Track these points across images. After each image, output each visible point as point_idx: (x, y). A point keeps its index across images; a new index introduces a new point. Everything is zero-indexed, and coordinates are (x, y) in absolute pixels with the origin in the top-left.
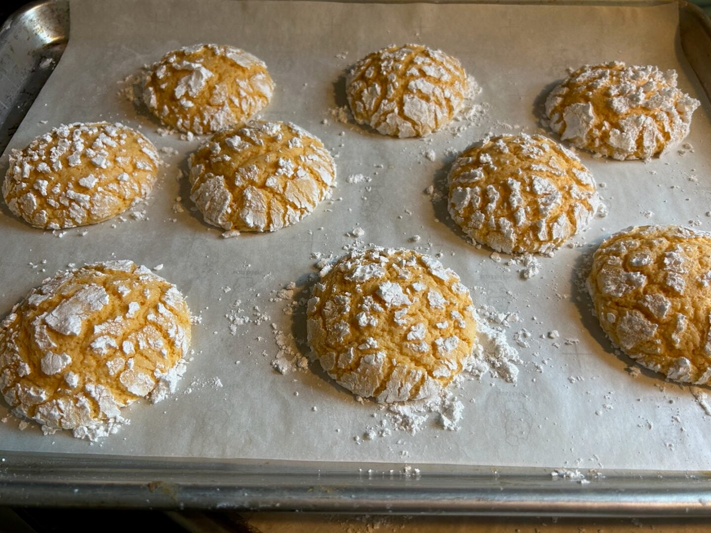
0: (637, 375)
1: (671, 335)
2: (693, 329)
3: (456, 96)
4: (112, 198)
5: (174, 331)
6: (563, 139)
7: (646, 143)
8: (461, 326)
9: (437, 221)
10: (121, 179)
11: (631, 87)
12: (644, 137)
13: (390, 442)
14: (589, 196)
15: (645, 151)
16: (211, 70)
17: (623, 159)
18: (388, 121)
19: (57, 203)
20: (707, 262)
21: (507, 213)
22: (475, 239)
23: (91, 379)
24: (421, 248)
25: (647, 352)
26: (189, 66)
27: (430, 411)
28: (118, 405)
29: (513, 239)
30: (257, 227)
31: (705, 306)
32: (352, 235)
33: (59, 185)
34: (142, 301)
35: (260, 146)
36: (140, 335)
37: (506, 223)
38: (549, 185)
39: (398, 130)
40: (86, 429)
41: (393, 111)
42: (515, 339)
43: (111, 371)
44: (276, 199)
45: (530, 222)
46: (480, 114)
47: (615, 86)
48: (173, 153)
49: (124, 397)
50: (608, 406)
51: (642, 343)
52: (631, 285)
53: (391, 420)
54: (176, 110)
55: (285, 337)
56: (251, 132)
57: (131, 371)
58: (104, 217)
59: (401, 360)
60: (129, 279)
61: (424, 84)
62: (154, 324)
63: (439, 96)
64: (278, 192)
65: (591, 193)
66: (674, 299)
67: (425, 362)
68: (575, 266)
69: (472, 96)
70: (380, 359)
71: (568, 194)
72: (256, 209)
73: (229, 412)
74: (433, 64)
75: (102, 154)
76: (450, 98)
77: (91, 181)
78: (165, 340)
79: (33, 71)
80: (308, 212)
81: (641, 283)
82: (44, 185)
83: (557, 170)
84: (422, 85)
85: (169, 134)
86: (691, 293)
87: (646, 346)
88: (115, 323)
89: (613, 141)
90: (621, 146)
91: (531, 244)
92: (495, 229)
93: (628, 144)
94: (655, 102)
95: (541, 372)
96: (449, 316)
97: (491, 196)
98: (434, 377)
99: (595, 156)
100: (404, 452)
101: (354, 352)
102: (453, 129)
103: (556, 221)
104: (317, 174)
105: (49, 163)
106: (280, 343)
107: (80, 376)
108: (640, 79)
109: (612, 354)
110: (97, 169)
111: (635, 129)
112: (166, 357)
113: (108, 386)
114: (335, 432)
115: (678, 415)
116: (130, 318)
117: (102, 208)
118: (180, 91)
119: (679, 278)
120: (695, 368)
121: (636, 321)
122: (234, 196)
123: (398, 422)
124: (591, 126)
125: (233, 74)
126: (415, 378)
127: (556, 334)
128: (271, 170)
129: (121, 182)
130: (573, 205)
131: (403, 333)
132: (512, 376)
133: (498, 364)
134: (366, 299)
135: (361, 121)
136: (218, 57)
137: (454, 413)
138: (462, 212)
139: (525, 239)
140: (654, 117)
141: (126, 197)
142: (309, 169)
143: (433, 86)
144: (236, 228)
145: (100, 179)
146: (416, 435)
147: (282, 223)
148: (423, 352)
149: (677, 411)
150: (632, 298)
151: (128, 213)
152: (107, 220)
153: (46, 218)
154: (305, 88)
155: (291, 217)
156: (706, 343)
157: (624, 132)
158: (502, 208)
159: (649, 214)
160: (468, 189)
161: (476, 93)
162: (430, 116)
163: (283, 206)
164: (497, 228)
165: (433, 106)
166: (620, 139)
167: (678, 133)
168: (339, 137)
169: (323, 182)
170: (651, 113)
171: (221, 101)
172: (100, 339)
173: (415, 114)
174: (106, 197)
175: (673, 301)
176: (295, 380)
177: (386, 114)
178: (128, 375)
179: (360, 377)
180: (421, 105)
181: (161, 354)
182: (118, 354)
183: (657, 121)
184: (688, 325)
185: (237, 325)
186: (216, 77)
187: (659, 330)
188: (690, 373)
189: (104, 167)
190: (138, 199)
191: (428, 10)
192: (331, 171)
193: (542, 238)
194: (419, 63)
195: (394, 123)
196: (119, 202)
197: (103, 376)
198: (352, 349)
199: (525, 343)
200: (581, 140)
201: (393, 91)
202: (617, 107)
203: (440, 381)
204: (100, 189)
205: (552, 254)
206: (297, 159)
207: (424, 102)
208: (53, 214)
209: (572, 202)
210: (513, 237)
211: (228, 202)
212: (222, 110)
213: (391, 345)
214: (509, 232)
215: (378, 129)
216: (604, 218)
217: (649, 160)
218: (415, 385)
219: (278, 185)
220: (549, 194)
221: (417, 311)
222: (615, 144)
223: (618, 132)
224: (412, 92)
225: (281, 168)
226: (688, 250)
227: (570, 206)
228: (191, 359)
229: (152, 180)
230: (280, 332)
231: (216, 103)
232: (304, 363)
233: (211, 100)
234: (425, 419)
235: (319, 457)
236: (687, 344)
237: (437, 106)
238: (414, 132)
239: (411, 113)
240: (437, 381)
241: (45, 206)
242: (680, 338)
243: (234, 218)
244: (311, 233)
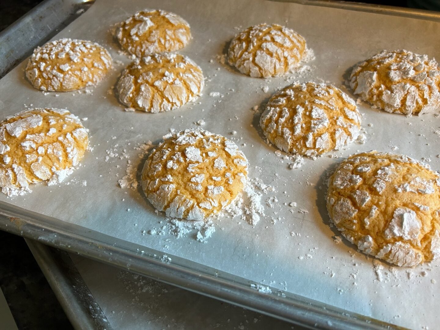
0: (338, 242)
1: (364, 219)
2: (381, 218)
3: (291, 57)
4: (75, 78)
5: (71, 149)
6: (355, 93)
7: (408, 103)
8: (229, 183)
9: (252, 126)
10: (83, 70)
11: (406, 65)
12: (407, 99)
13: (162, 239)
14: (350, 126)
15: (407, 108)
16: (154, 22)
17: (391, 112)
18: (245, 65)
19: (47, 76)
20: (408, 178)
21: (290, 126)
22: (269, 140)
23: (17, 162)
24: (234, 139)
25: (347, 227)
26: (142, 18)
27: (194, 228)
28: (27, 181)
29: (289, 143)
30: (144, 108)
31: (394, 204)
32: (197, 123)
33: (50, 66)
34: (60, 130)
35: (159, 63)
36: (51, 146)
37: (287, 132)
38: (323, 114)
39: (250, 71)
40: (8, 189)
41: (249, 59)
42: (266, 201)
43: (28, 160)
44: (159, 94)
45: (303, 134)
46: (307, 71)
47: (396, 64)
48: (121, 65)
49: (32, 177)
50: (309, 255)
51: (345, 220)
52: (350, 183)
53: (169, 227)
54: (129, 41)
55: (132, 169)
56: (158, 56)
57: (39, 163)
58: (69, 88)
59: (184, 192)
60: (59, 118)
61: (272, 46)
62: (61, 142)
63: (280, 54)
64: (160, 90)
65: (352, 125)
66: (375, 196)
67: (197, 196)
68: (328, 169)
69: (307, 60)
70: (171, 188)
71: (334, 122)
72: (145, 97)
73: (82, 199)
74: (282, 36)
75: (77, 55)
76: (287, 57)
77: (66, 67)
78: (64, 153)
79: (72, 14)
80: (176, 105)
81: (357, 182)
82: (43, 65)
83: (332, 106)
84: (270, 46)
85: (124, 55)
86: (387, 195)
87: (347, 223)
88: (39, 136)
89: (384, 98)
90: (390, 102)
91: (301, 148)
92: (280, 135)
93: (394, 101)
94: (420, 77)
95: (273, 224)
96: (224, 175)
97: (283, 114)
98: (200, 207)
99: (373, 107)
100: (166, 246)
101: (158, 181)
102: (286, 77)
103: (320, 137)
104: (188, 85)
105: (49, 54)
106: (128, 171)
107: (12, 159)
108: (416, 62)
109: (327, 226)
110: (72, 62)
111: (401, 92)
112: (61, 161)
113: (24, 168)
114: (134, 225)
115: (355, 274)
116: (48, 136)
117: (69, 83)
118: (133, 31)
119: (382, 183)
120: (376, 245)
121: (345, 205)
122: (136, 88)
123: (172, 229)
124: (372, 87)
125: (166, 26)
126: (187, 204)
127: (294, 204)
128: (159, 77)
129: (83, 72)
130: (336, 129)
131: (190, 177)
132: (253, 221)
133: (248, 213)
134: (177, 154)
135: (231, 64)
136: (160, 17)
137: (206, 232)
138: (265, 121)
139: (297, 144)
140: (418, 87)
141: (84, 80)
142: (184, 81)
143: (277, 48)
144: (134, 107)
145: (72, 67)
146: (179, 239)
147: (159, 108)
148: (198, 191)
149: (356, 271)
150: (349, 191)
151: (84, 90)
152: (71, 91)
153: (40, 83)
154: (208, 42)
155: (165, 106)
156: (387, 229)
157: (393, 93)
158: (288, 122)
159: (394, 148)
160: (273, 109)
161: (311, 59)
162: (271, 66)
163: (161, 99)
164: (281, 134)
165: (275, 60)
166: (390, 97)
167: (434, 101)
168: (216, 71)
169: (191, 91)
170: (417, 84)
171: (154, 40)
172: (27, 142)
173: (262, 63)
174: (72, 77)
175: (373, 197)
176: (126, 193)
177: (245, 60)
178: (36, 165)
179: (158, 197)
180: (267, 58)
181: (58, 159)
182: (35, 152)
183: (419, 90)
184: (378, 215)
185: (110, 157)
186: (155, 26)
187: (358, 214)
188: (372, 248)
189: (76, 61)
190: (90, 83)
191: (296, 8)
192: (199, 86)
193: (308, 146)
194: (273, 33)
195: (248, 66)
196: (79, 82)
197: (23, 162)
198: (158, 179)
199: (271, 205)
200: (365, 95)
201: (252, 47)
202: (393, 77)
203: (204, 210)
204: (70, 72)
205: (315, 158)
206: (178, 74)
207: (269, 57)
208: (44, 82)
209: (336, 128)
210: (290, 141)
211: (131, 90)
212: (153, 45)
213: (181, 182)
214: (287, 137)
215: (239, 69)
216: (362, 145)
217: (410, 116)
218: (187, 209)
219: (161, 86)
220: (321, 119)
221: (205, 167)
222: (385, 100)
223: (389, 92)
224: (263, 50)
225: (166, 76)
226: (398, 168)
227: (335, 130)
228: (78, 168)
229: (102, 75)
230: (131, 166)
231: (151, 40)
232: (135, 185)
233: (149, 39)
234: (188, 232)
235: (117, 236)
236: (374, 227)
237: (277, 60)
238: (260, 74)
239: (259, 62)
240: (202, 210)
241: (41, 76)
242: (370, 222)
243: (133, 100)
244: (174, 118)
